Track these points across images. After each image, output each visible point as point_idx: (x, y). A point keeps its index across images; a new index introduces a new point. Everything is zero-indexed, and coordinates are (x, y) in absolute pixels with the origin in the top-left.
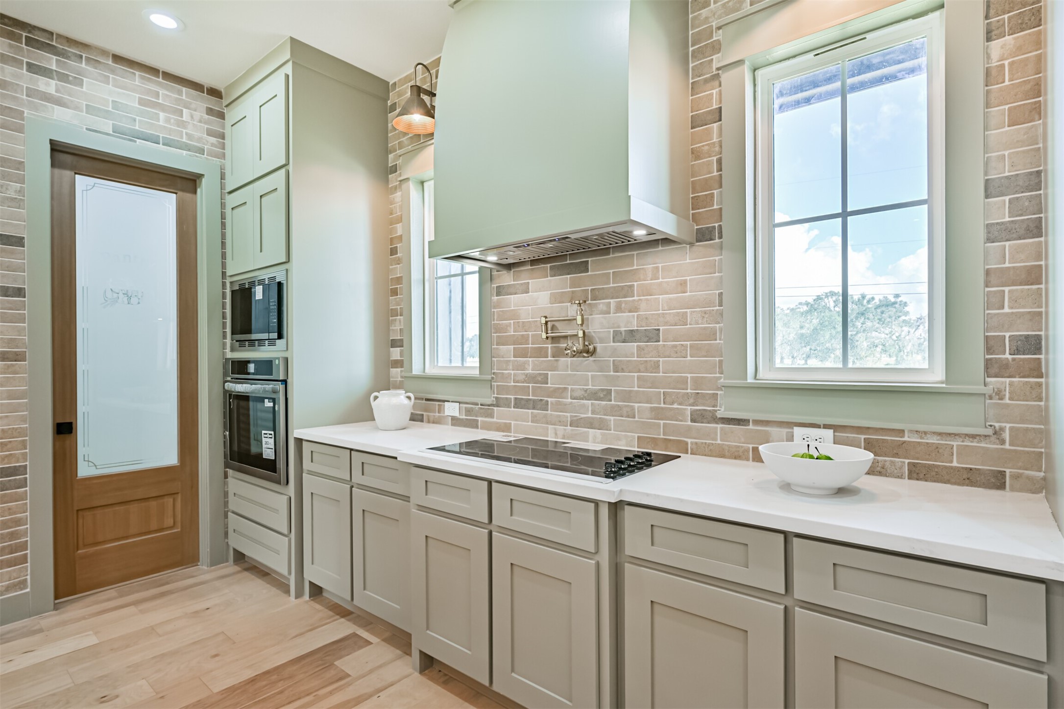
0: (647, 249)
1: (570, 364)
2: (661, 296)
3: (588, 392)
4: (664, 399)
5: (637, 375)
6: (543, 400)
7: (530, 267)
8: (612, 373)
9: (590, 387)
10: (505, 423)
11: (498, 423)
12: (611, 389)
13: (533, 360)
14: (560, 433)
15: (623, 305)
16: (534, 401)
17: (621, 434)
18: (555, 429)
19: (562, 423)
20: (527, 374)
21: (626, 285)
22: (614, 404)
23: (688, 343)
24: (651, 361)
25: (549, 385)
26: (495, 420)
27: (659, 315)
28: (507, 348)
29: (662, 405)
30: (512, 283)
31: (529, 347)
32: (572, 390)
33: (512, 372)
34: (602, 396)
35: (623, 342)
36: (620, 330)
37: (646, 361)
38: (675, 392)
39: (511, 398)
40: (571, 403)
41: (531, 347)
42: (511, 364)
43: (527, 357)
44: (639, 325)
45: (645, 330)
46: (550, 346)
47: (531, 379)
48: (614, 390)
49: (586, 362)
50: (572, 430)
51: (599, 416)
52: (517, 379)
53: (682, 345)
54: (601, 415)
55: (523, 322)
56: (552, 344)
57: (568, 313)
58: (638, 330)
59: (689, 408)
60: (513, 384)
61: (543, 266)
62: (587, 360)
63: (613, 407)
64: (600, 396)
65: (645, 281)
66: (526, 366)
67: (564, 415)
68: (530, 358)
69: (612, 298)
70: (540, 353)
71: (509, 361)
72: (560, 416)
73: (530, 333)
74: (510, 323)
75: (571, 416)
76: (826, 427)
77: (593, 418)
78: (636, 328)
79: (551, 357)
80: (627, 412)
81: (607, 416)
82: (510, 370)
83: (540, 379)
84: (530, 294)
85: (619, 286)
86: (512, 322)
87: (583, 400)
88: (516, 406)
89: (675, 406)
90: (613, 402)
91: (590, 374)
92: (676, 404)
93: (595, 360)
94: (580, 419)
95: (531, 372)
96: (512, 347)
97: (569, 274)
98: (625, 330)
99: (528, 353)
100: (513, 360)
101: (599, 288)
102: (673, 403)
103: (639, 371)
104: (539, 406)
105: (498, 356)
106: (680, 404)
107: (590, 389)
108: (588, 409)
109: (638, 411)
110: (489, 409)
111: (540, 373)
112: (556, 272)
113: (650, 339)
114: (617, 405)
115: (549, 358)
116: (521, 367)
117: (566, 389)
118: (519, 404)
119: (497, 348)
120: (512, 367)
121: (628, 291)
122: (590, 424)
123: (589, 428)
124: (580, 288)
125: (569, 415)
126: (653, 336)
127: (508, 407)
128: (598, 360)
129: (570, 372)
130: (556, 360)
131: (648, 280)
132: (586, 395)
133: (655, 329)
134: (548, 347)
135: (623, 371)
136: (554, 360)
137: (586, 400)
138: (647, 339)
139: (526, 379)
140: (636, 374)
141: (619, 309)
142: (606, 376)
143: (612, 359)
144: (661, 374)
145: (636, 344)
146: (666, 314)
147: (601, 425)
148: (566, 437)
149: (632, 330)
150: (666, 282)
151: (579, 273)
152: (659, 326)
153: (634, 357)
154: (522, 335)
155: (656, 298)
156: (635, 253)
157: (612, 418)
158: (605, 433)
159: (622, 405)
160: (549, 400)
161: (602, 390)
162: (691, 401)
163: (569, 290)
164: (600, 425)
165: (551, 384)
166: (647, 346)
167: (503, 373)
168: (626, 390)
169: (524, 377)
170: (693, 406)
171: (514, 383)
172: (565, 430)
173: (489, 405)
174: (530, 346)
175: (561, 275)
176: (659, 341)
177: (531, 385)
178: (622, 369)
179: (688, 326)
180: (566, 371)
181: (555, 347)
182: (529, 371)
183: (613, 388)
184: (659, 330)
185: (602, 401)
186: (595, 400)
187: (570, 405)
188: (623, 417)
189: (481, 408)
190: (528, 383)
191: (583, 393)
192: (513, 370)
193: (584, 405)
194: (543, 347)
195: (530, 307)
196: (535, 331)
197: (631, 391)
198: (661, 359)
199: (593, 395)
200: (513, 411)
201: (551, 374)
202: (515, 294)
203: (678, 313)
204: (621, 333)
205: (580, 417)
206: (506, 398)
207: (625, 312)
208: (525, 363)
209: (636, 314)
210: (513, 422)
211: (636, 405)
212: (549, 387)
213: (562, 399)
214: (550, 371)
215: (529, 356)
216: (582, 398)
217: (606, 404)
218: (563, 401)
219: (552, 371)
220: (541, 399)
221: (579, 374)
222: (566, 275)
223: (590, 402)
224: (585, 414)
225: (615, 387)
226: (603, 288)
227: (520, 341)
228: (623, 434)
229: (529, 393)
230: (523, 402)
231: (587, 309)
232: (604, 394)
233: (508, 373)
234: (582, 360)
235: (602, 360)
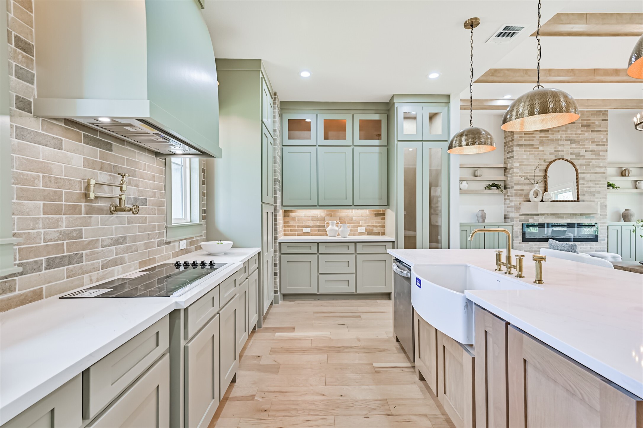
0: (142, 152)
1: (101, 220)
2: (147, 181)
3: (113, 240)
4: (149, 238)
5: (139, 225)
6: (79, 253)
7: (63, 125)
8: (126, 225)
9: (114, 236)
11: (21, 295)
13: (67, 217)
14: (94, 278)
15: (132, 182)
16: (69, 256)
19: (96, 269)
20: (61, 231)
21: (133, 169)
23: (156, 207)
24: (144, 216)
25: (83, 239)
26: (17, 292)
27: (146, 191)
28: (35, 203)
29: (148, 241)
30: (40, 131)
32: (102, 240)
33: (42, 231)
34: (121, 241)
36: (130, 197)
37: (142, 217)
38: (152, 233)
39: (42, 260)
40: (102, 251)
41: (65, 204)
42: (41, 221)
43: (61, 215)
44: (139, 195)
45: (142, 198)
46: (83, 204)
47: (67, 235)
49: (112, 218)
50: (103, 272)
51: (120, 256)
52: (49, 237)
54: (121, 255)
55: (56, 179)
56: (85, 203)
57: (98, 179)
58: (138, 198)
59: (157, 240)
60: (43, 244)
61: (77, 130)
62: (112, 216)
63: (127, 247)
64: (120, 241)
65: (141, 170)
66: (60, 223)
67: (97, 262)
68: (63, 215)
70: (74, 210)
71: (39, 218)
72: (93, 264)
73: (64, 191)
74: (39, 176)
75: (102, 261)
76: (184, 239)
77: (116, 258)
79: (84, 214)
80: (134, 249)
81: (125, 254)
82: (39, 229)
83: (75, 235)
84: (63, 151)
85: (129, 169)
86: (41, 175)
88: (49, 267)
89: (153, 240)
90: (127, 244)
91: (114, 226)
92: (153, 239)
93: (117, 217)
94: (108, 261)
95: (64, 228)
96: (42, 203)
97: (99, 148)
98: (133, 198)
99: (62, 210)
100: (43, 217)
101: (119, 166)
103: (139, 223)
104: (75, 260)
105: (21, 213)
106: (154, 239)
107: (114, 237)
108: (113, 252)
109: (139, 247)
110: (6, 282)
111: (74, 229)
112: (90, 141)
113: (143, 204)
114: (129, 245)
115: (83, 215)
116: (56, 224)
117: (98, 240)
118: (51, 264)
119: (19, 204)
120: (43, 225)
121: (133, 173)
122: (115, 263)
123: (115, 266)
124: (107, 161)
125: (100, 261)
126: (144, 202)
127: (38, 271)
128: (119, 216)
129: (100, 227)
130: (90, 217)
132: (112, 242)
133: (145, 199)
134: (81, 205)
136: (88, 217)
137: (112, 246)
139: (61, 236)
141: (130, 184)
142: (124, 227)
143: (126, 216)
144: (148, 224)
146: (149, 191)
148: (99, 279)
149: (136, 198)
150: (149, 174)
151: (107, 150)
152: (146, 197)
154: (55, 192)
155: (145, 181)
157: (127, 255)
158: (124, 266)
159: (131, 245)
160: (84, 252)
161: (122, 237)
162: (157, 236)
163: (99, 160)
164: (121, 262)
165: (85, 238)
166: (142, 208)
167: (29, 233)
168: (133, 235)
169: (58, 234)
170: (158, 239)
171: (44, 242)
173: (6, 277)
174: (64, 203)
175: (93, 146)
176: (147, 206)
177: (65, 242)
178: (132, 222)
179: (156, 199)
181: (88, 205)
182: (63, 228)
183: (127, 235)
184: (146, 199)
185: (121, 245)
186: (117, 245)
187: (101, 253)
188: (132, 252)
190: (63, 241)
191: (110, 241)
192: (44, 228)
193: (111, 250)
194: (77, 205)
195: (63, 165)
196: (69, 189)
197: (136, 235)
198: (147, 215)
199: (117, 242)
200: (45, 273)
201: (85, 229)
202: (46, 146)
203: (153, 191)
204: (131, 199)
205: (108, 260)
206: (36, 261)
207: (132, 186)
208: (58, 220)
209: (137, 188)
210: (44, 286)
211: (138, 243)
212: (83, 241)
213: (95, 249)
214: (83, 227)
215: (63, 213)
216: (110, 245)
217: (124, 246)
218: (96, 251)
219: (85, 227)
220: (76, 254)
221: (106, 227)
222: (98, 148)
223: (114, 247)
224: (112, 257)
225: (128, 234)
226: (121, 167)
227: (52, 198)
228: (132, 263)
229: (64, 250)
230: (57, 261)
231: (112, 179)
232: (123, 239)
233: (37, 232)
234: (109, 216)
235: (121, 216)
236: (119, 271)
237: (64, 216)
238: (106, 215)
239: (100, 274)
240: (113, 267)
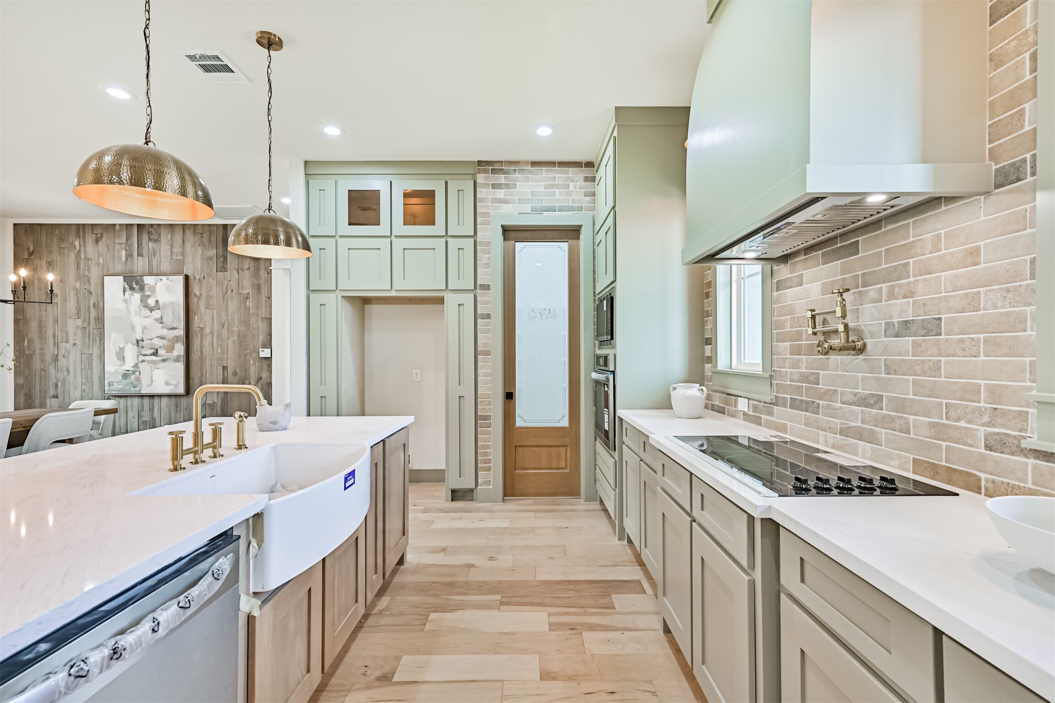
0: (926, 212)
1: (840, 363)
2: (943, 274)
3: (857, 397)
4: (946, 413)
5: (913, 379)
6: (815, 402)
7: (803, 257)
8: (883, 375)
9: (860, 391)
10: (783, 424)
11: (776, 422)
12: (883, 395)
13: (806, 358)
14: (830, 441)
15: (896, 290)
16: (807, 402)
17: (893, 452)
18: (826, 436)
19: (831, 430)
20: (801, 372)
21: (900, 264)
22: (885, 414)
23: (981, 336)
24: (929, 360)
25: (820, 386)
26: (774, 419)
27: (940, 298)
28: (785, 345)
29: (944, 421)
30: (789, 276)
31: (802, 344)
32: (842, 394)
33: (789, 370)
34: (872, 402)
35: (896, 336)
36: (892, 322)
37: (923, 361)
38: (962, 404)
39: (787, 398)
40: (841, 408)
41: (805, 344)
42: (788, 361)
43: (801, 355)
44: (915, 314)
45: (922, 320)
47: (805, 378)
48: (886, 396)
49: (856, 361)
50: (842, 439)
51: (869, 427)
52: (793, 377)
53: (972, 339)
54: (871, 426)
55: (797, 318)
58: (913, 320)
59: (983, 429)
60: (789, 383)
61: (815, 253)
62: (857, 359)
63: (884, 417)
64: (870, 402)
65: (923, 255)
66: (800, 364)
67: (834, 421)
68: (803, 355)
69: (884, 282)
70: (813, 350)
71: (786, 358)
72: (829, 422)
73: (804, 329)
74: (787, 319)
75: (841, 424)
77: (862, 428)
78: (911, 318)
80: (901, 425)
81: (878, 427)
82: (786, 368)
83: (812, 379)
84: (804, 286)
85: (891, 266)
86: (789, 317)
87: (853, 405)
88: (792, 407)
89: (963, 424)
90: (884, 412)
91: (860, 375)
92: (963, 421)
93: (865, 359)
94: (849, 427)
95: (804, 370)
96: (789, 344)
97: (839, 260)
98: (898, 321)
99: (802, 350)
100: (790, 358)
101: (870, 271)
102: (958, 420)
103: (915, 374)
104: (811, 409)
105: (778, 354)
106: (969, 422)
107: (859, 393)
108: (857, 417)
109: (914, 426)
110: (769, 407)
111: (812, 372)
112: (828, 258)
113: (928, 331)
114: (888, 415)
116: (796, 365)
117: (836, 391)
118: (795, 404)
119: (776, 345)
120: (789, 365)
121: (902, 272)
122: (859, 435)
123: (858, 440)
124: (851, 273)
125: (838, 421)
126: (933, 327)
127: (785, 407)
128: (869, 359)
129: (840, 373)
130: (827, 359)
131: (926, 254)
132: (856, 400)
133: (935, 319)
135: (896, 373)
136: (825, 358)
137: (856, 406)
138: (925, 331)
139: (800, 378)
140: (911, 378)
141: (892, 295)
142: (877, 379)
143: (883, 358)
144: (943, 379)
145: (911, 339)
146: (950, 296)
147: (872, 438)
148: (835, 446)
149: (906, 321)
150: (950, 254)
151: (850, 257)
152: (940, 314)
153: (909, 356)
154: (797, 331)
155: (937, 277)
156: (911, 221)
157: (883, 431)
158: (875, 448)
159: (894, 415)
160: (821, 402)
161: (873, 395)
162: (986, 419)
163: (840, 277)
164: (869, 437)
165: (822, 385)
166: (925, 341)
167: (781, 370)
168: (899, 398)
169: (798, 376)
170: (989, 426)
171: (790, 381)
172: (834, 437)
173: (770, 404)
174: (804, 342)
175: (832, 261)
176: (940, 335)
177: (804, 385)
178: (895, 370)
179: (982, 312)
180: (836, 371)
182: (803, 369)
183: (884, 394)
184: (940, 319)
185: (872, 408)
186: (865, 407)
187: (840, 411)
188: (895, 431)
189: (764, 406)
190: (802, 383)
191: (853, 397)
192: (789, 368)
193: (853, 412)
195: (803, 301)
197: (904, 399)
198: (943, 359)
199: (863, 402)
200: (789, 412)
201: (822, 373)
202: (791, 288)
203: (967, 294)
204: (893, 325)
205: (849, 426)
206: (784, 397)
207: (898, 299)
208: (799, 361)
209: (911, 300)
210: (789, 423)
211: (912, 417)
212: (820, 388)
213: (832, 402)
214: (821, 370)
215: (802, 353)
216: (852, 403)
217: (877, 413)
218: (833, 405)
219: (823, 370)
220: (813, 401)
221: (849, 375)
222: (837, 261)
223: (860, 408)
224: (855, 422)
225: (887, 392)
226: (874, 271)
227: (795, 338)
228: (896, 452)
229: (803, 394)
230: (797, 403)
231: (857, 298)
232: (875, 400)
233: (785, 371)
234: (852, 358)
235: (872, 359)
236: (865, 452)
237: (804, 357)
238: (847, 355)
239: (837, 440)
240: (855, 439)
